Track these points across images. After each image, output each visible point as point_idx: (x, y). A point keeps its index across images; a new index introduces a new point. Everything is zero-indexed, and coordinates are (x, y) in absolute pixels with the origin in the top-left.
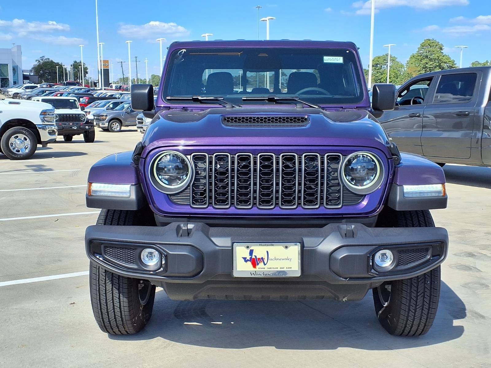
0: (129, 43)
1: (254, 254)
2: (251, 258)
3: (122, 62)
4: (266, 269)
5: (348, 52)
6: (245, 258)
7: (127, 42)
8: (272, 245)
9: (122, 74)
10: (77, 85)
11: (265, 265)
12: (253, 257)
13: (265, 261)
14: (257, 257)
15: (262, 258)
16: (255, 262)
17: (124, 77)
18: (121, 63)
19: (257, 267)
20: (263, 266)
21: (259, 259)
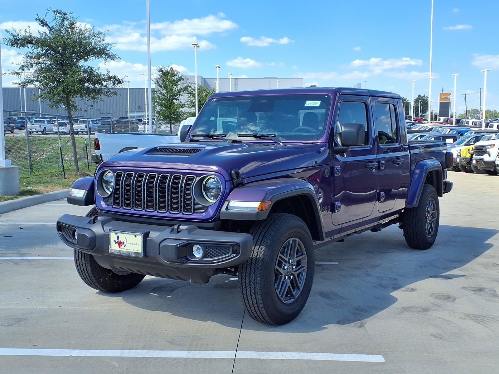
0: (455, 76)
1: (119, 239)
2: (118, 241)
3: (465, 94)
4: (125, 250)
5: (326, 97)
6: (115, 241)
7: (453, 75)
8: (128, 234)
9: (465, 106)
10: (408, 119)
11: (125, 247)
12: (119, 241)
13: (125, 244)
14: (121, 241)
15: (123, 242)
16: (120, 244)
17: (467, 110)
18: (465, 96)
19: (121, 247)
20: (124, 248)
21: (122, 242)
